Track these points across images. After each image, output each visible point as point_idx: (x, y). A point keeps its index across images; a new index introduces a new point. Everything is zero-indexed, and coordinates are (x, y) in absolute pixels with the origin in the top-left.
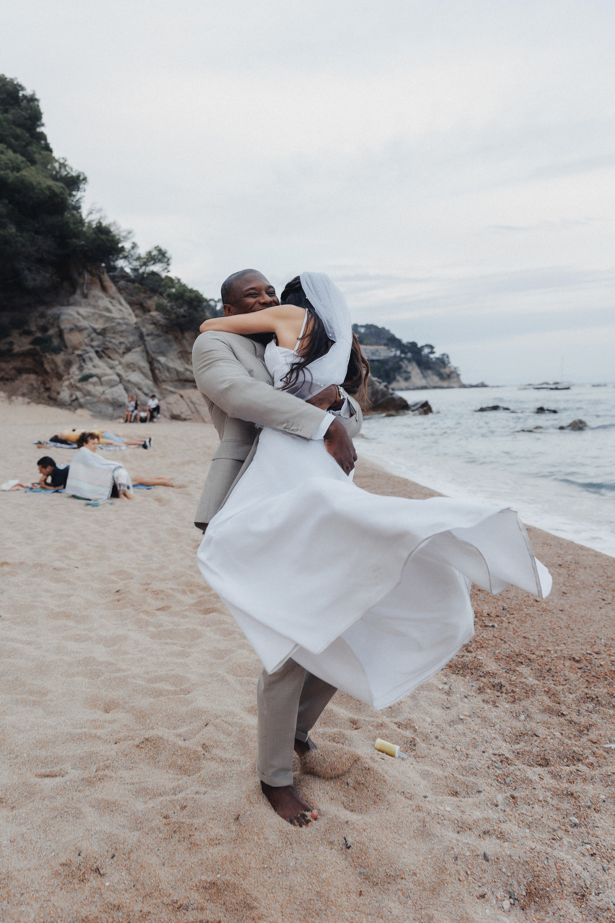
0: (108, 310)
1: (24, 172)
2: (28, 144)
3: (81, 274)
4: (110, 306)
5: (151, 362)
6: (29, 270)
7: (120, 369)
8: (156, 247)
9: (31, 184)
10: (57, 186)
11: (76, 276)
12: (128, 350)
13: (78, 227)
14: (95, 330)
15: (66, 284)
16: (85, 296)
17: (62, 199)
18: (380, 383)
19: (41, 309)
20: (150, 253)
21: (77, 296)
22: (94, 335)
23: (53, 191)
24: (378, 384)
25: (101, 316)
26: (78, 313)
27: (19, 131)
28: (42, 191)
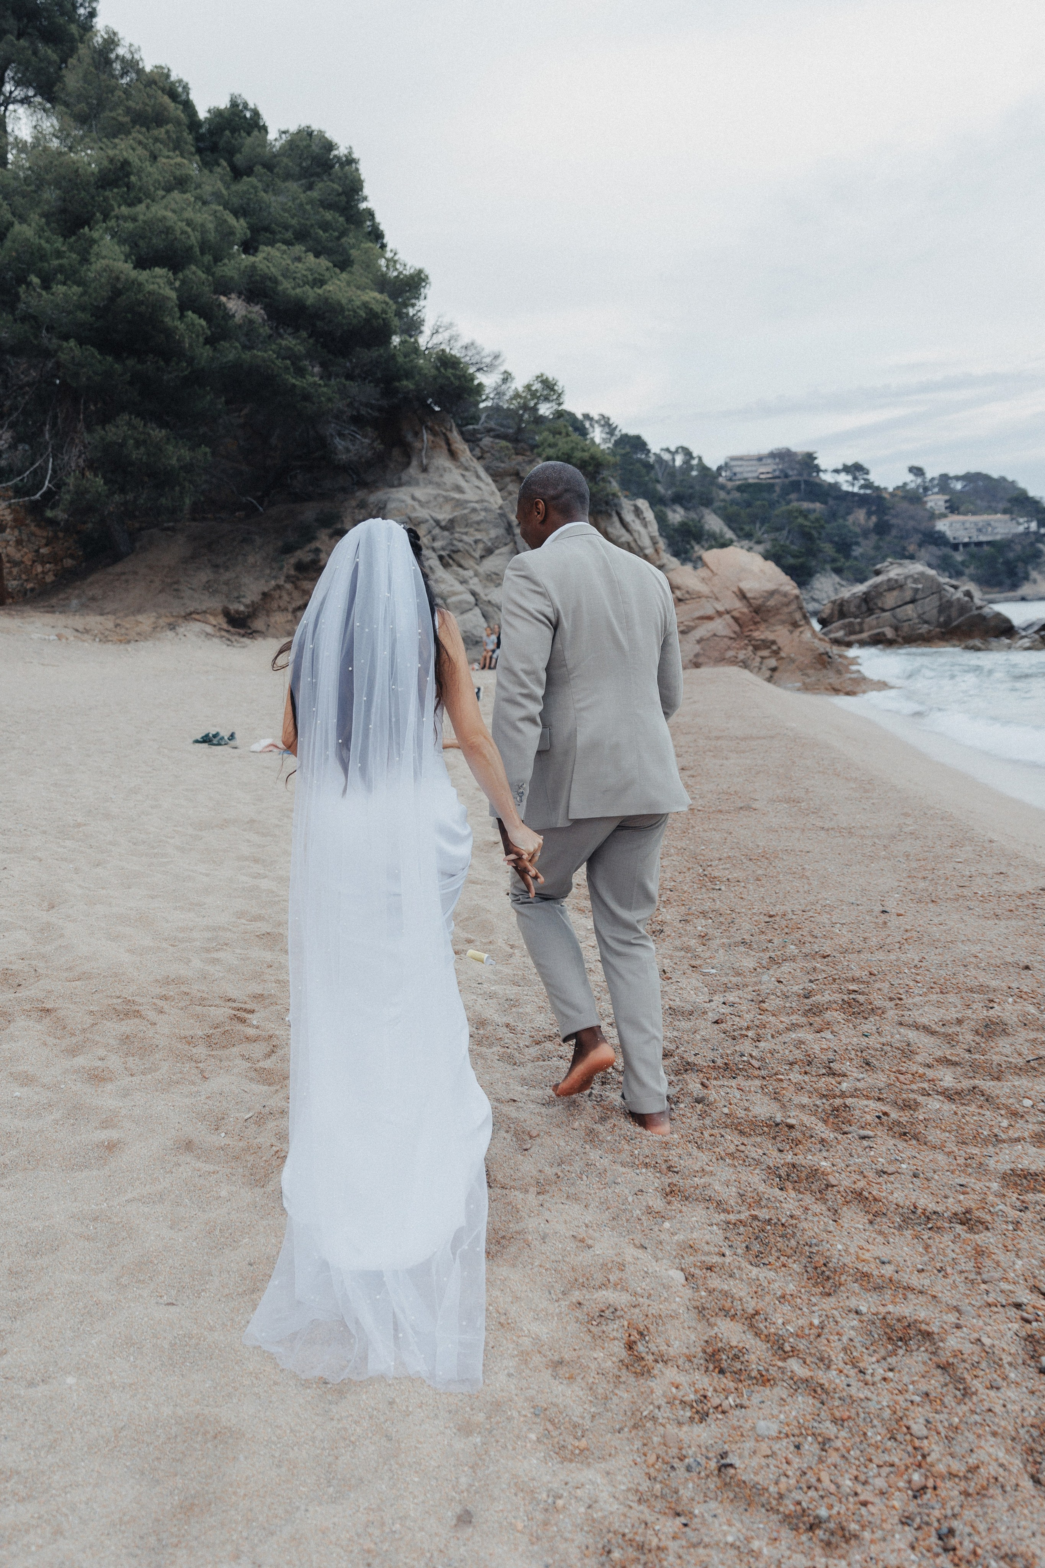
0: (459, 489)
1: (327, 287)
2: (343, 233)
3: (417, 434)
4: (463, 483)
6: (341, 435)
7: (475, 584)
8: (538, 377)
9: (339, 303)
10: (377, 301)
11: (410, 437)
12: (489, 552)
13: (411, 361)
14: (437, 522)
15: (396, 452)
16: (425, 469)
17: (384, 319)
18: (956, 587)
19: (360, 494)
20: (528, 387)
21: (413, 470)
22: (437, 531)
23: (371, 309)
24: (952, 590)
25: (447, 499)
26: (414, 498)
27: (328, 216)
28: (355, 312)
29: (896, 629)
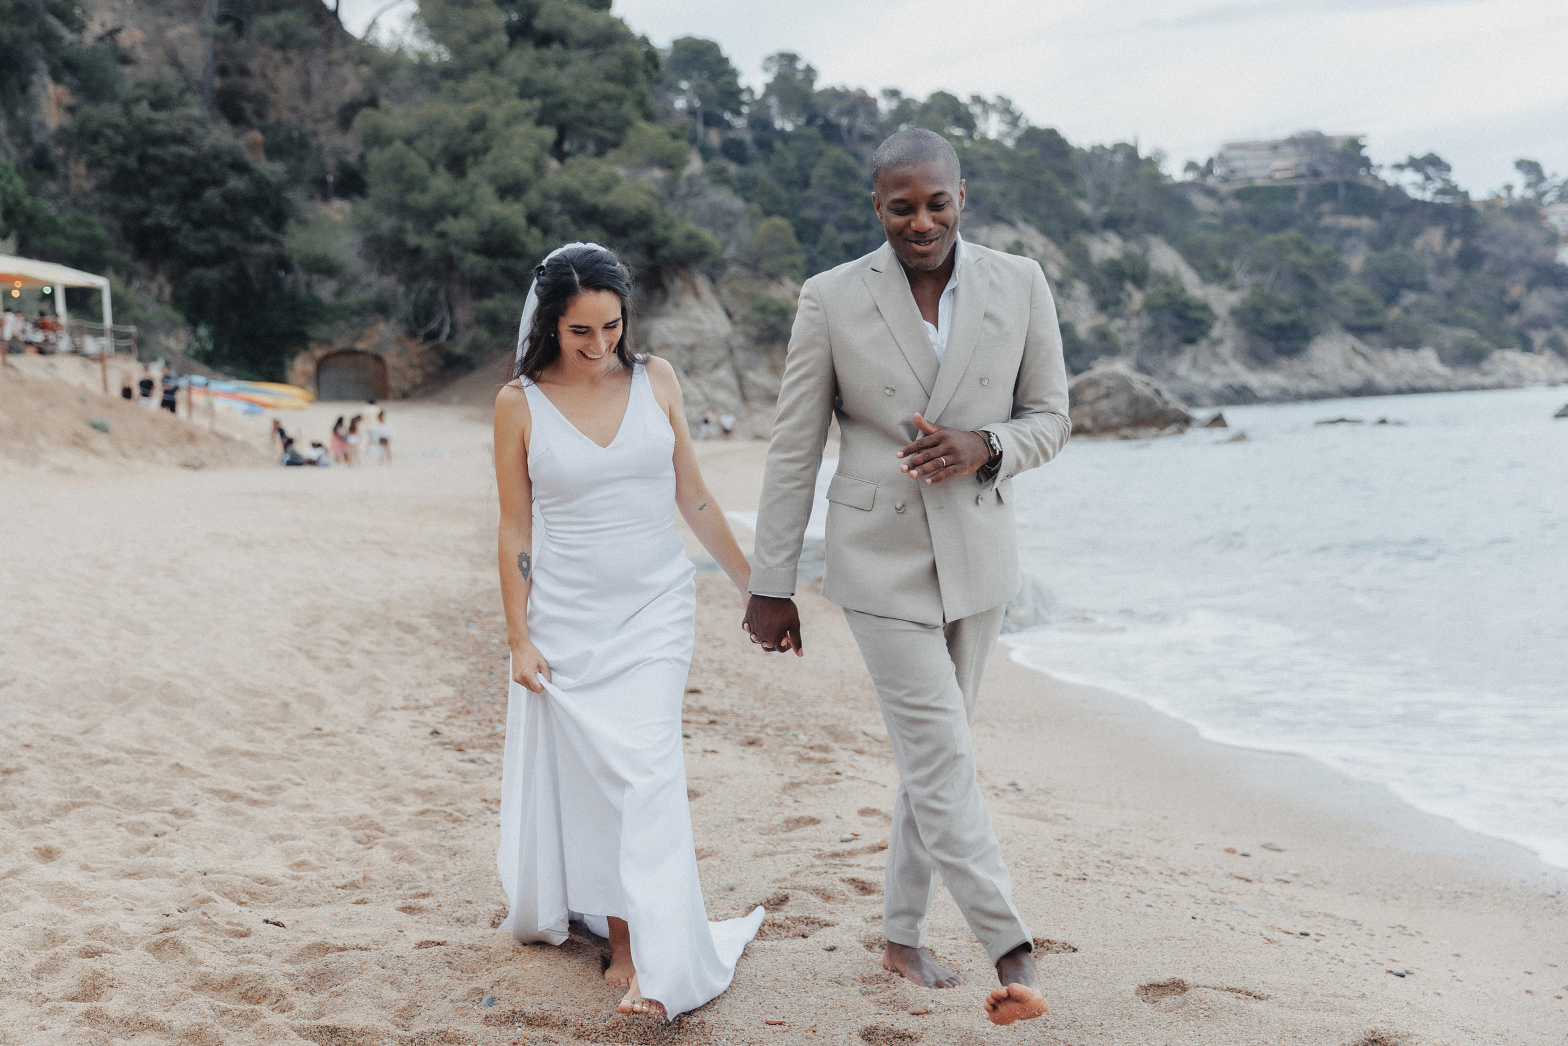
0: (700, 322)
4: (703, 317)
5: (740, 378)
7: (706, 388)
12: (717, 366)
15: (657, 294)
16: (677, 305)
21: (669, 306)
24: (1142, 386)
25: (691, 329)
26: (669, 327)
29: (1094, 419)
